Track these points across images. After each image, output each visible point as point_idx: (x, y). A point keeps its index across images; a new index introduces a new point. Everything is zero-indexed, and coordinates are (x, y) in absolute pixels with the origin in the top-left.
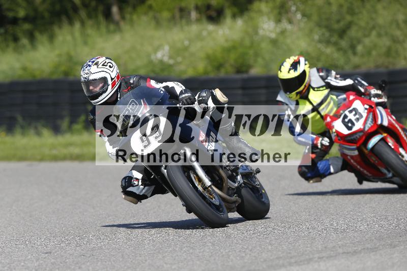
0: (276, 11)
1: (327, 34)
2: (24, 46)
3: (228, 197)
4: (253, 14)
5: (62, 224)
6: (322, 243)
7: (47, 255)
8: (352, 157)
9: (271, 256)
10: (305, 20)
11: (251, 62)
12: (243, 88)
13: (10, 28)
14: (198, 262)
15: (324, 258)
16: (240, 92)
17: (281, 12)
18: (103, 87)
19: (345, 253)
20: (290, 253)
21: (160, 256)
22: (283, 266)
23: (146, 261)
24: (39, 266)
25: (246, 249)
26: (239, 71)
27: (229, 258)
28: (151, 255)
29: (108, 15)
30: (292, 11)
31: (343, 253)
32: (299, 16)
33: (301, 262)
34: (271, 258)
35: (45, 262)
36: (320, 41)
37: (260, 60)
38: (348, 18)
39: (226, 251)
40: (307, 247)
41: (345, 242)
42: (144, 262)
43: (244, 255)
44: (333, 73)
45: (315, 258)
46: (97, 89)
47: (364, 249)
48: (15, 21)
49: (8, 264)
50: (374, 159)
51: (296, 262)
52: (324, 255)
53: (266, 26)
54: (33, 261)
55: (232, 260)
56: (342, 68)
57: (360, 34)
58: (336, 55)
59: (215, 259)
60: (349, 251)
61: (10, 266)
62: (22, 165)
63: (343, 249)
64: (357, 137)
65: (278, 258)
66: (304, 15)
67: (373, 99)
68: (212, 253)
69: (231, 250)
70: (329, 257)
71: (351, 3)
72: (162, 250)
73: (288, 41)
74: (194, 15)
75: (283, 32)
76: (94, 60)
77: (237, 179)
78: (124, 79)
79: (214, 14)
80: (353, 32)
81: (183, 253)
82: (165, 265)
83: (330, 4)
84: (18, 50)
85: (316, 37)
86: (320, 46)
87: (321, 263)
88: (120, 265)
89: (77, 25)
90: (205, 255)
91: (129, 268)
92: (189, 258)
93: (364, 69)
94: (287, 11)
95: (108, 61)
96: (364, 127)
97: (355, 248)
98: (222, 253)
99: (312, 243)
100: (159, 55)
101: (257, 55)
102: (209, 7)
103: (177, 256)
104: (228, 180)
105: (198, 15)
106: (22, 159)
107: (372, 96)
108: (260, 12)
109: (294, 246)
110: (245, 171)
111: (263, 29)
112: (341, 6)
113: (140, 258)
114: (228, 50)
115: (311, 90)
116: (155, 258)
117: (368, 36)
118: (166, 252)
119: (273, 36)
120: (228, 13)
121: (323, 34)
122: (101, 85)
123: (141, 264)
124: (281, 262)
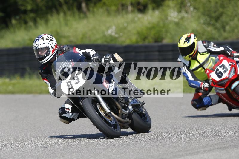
0: (178, 6)
1: (208, 19)
2: (31, 27)
3: (122, 120)
4: (165, 8)
5: (53, 130)
6: (205, 142)
7: (44, 149)
8: (222, 94)
9: (175, 150)
10: (195, 11)
11: (164, 36)
12: (159, 51)
13: (23, 16)
14: (132, 153)
15: (207, 151)
16: (157, 53)
17: (181, 6)
18: (47, 52)
19: (219, 148)
20: (186, 148)
21: (110, 150)
22: (183, 155)
23: (102, 152)
24: (39, 155)
25: (161, 146)
26: (156, 41)
27: (150, 151)
28: (105, 149)
29: (79, 8)
30: (188, 6)
31: (218, 148)
32: (192, 9)
33: (193, 153)
34: (175, 151)
35: (42, 153)
36: (204, 24)
37: (169, 35)
38: (221, 10)
39: (149, 147)
40: (197, 145)
41: (219, 141)
42: (100, 153)
43: (159, 149)
44: (212, 43)
45: (201, 151)
46: (43, 54)
47: (230, 146)
48: (25, 12)
49: (22, 154)
50: (236, 96)
51: (190, 154)
52: (206, 149)
53: (172, 15)
54: (36, 152)
55: (152, 153)
56: (217, 39)
57: (228, 19)
58: (214, 32)
59: (142, 152)
60: (221, 147)
61: (23, 155)
62: (29, 96)
63: (217, 146)
64: (224, 82)
65: (180, 151)
66: (195, 8)
67: (235, 59)
68: (140, 148)
69: (151, 146)
70: (209, 151)
71: (223, 1)
72: (111, 146)
73: (185, 23)
74: (130, 8)
75: (182, 18)
76: (41, 36)
77: (128, 108)
78: (60, 48)
79: (141, 7)
80: (224, 18)
81: (124, 148)
82: (113, 155)
83: (210, 2)
84: (27, 29)
85: (202, 21)
86: (204, 26)
87: (205, 154)
88: (87, 155)
89: (62, 14)
90: (136, 149)
91: (92, 157)
92: (127, 151)
93: (230, 40)
94: (185, 6)
95: (50, 36)
96: (229, 77)
97: (225, 146)
98: (146, 148)
99: (199, 142)
100: (110, 32)
101: (167, 32)
102: (139, 4)
103: (120, 149)
104: (122, 109)
105: (133, 8)
106: (30, 92)
107: (234, 57)
108: (169, 6)
109: (189, 144)
110: (135, 103)
111: (171, 17)
112: (217, 3)
113: (99, 151)
114: (150, 29)
115: (199, 54)
116: (107, 150)
117: (233, 20)
118: (113, 147)
119: (176, 20)
120: (150, 7)
121: (206, 20)
122: (45, 51)
123: (98, 155)
124: (181, 153)
